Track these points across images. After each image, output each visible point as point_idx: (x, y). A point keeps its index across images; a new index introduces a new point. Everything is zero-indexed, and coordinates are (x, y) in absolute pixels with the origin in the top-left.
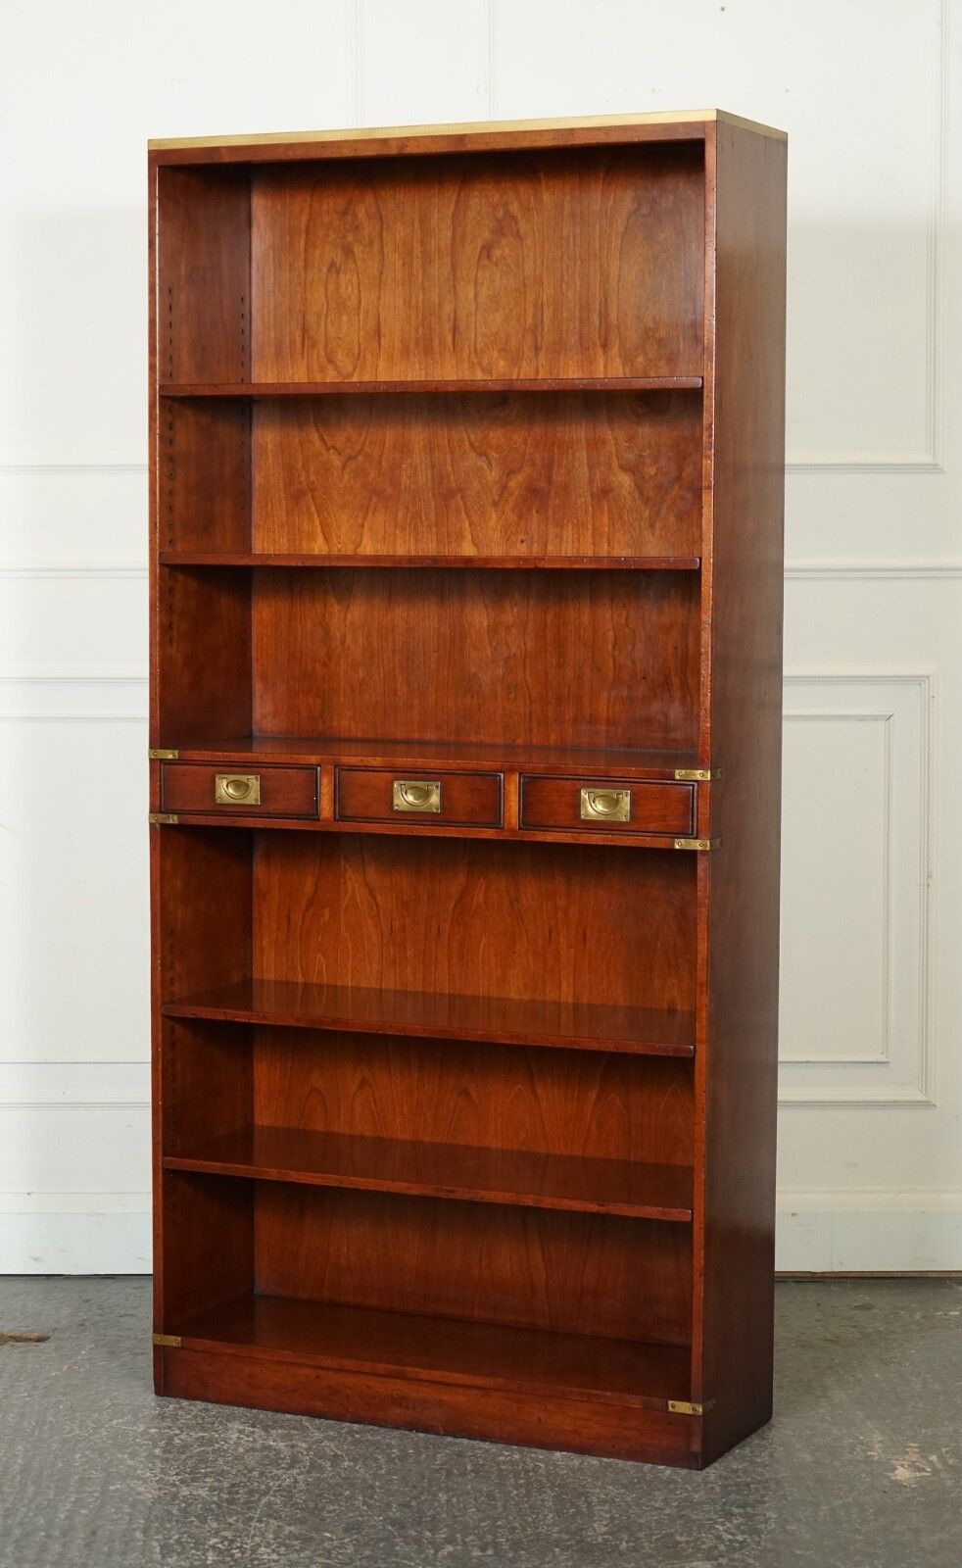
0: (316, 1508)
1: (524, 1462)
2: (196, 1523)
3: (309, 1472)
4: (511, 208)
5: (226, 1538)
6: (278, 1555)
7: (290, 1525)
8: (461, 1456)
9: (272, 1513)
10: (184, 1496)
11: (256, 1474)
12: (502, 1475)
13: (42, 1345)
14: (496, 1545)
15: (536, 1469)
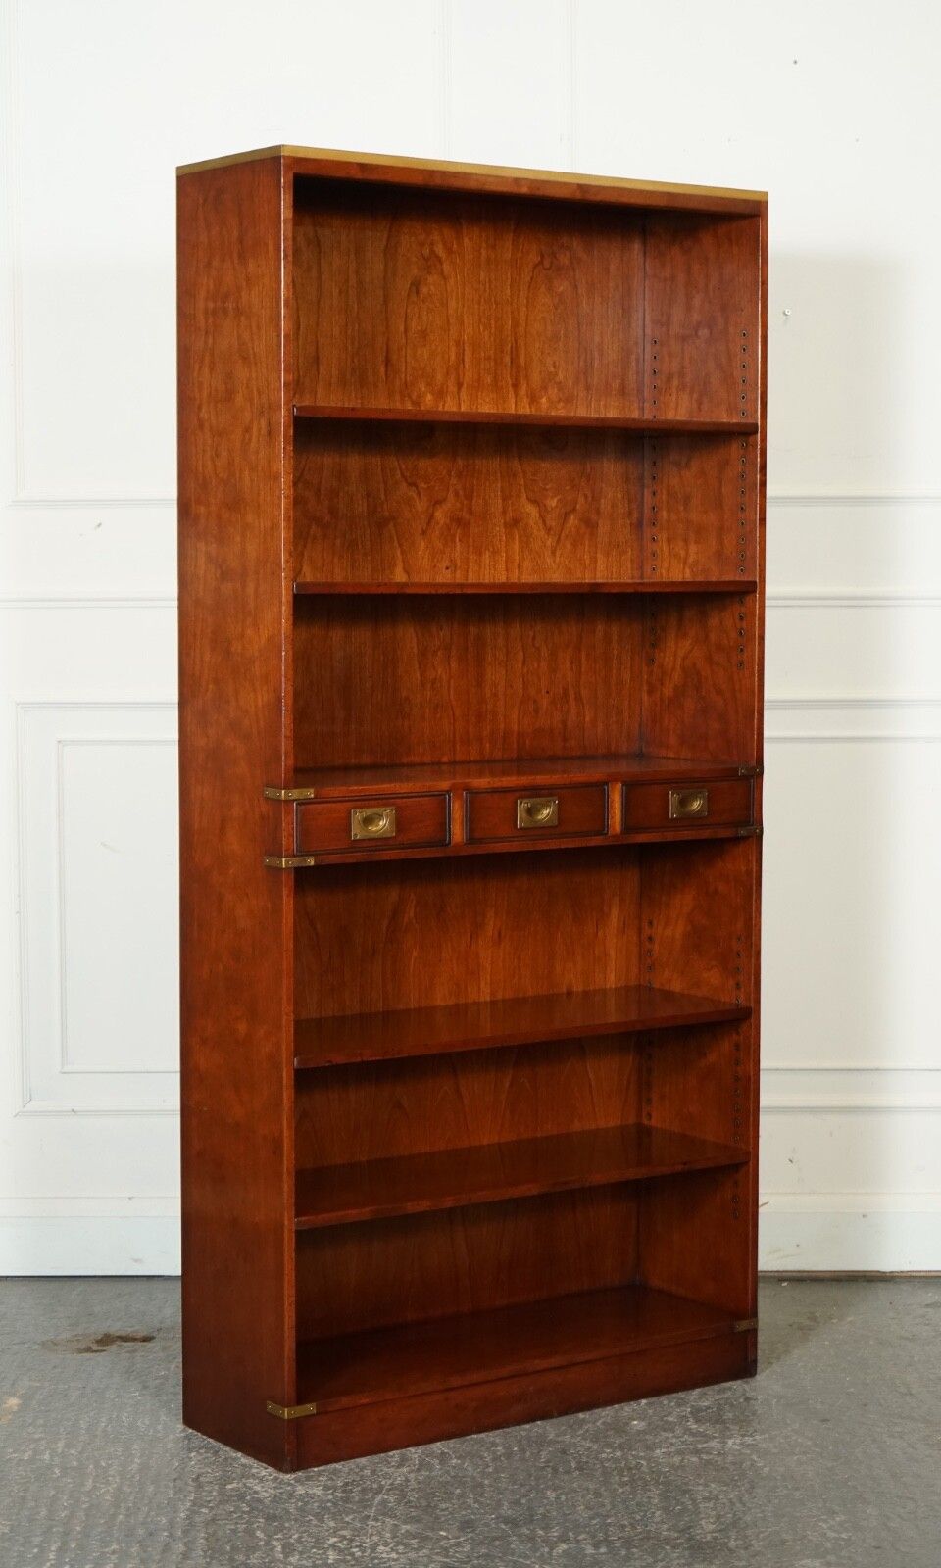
0: (429, 1506)
1: (627, 1460)
2: (314, 1522)
3: (418, 1470)
4: (436, 249)
5: (344, 1537)
6: (398, 1553)
7: (405, 1523)
8: (565, 1453)
9: (385, 1511)
10: (300, 1495)
11: (367, 1472)
12: (606, 1473)
13: (149, 1345)
14: (607, 1542)
15: (638, 1466)
